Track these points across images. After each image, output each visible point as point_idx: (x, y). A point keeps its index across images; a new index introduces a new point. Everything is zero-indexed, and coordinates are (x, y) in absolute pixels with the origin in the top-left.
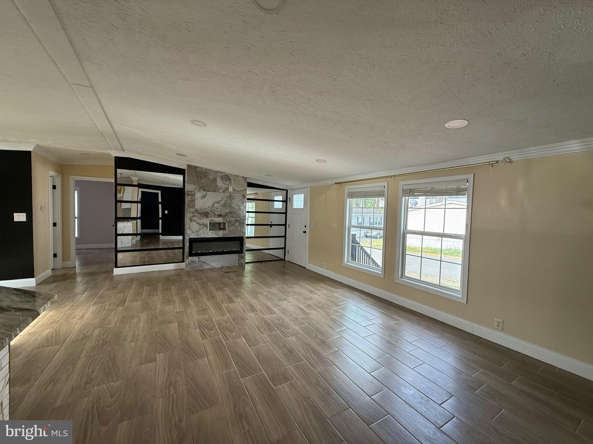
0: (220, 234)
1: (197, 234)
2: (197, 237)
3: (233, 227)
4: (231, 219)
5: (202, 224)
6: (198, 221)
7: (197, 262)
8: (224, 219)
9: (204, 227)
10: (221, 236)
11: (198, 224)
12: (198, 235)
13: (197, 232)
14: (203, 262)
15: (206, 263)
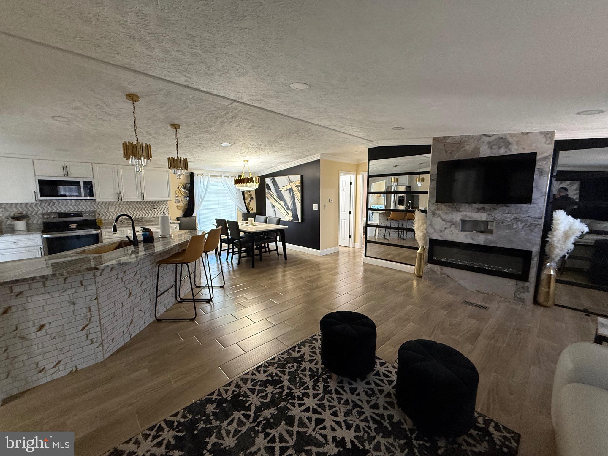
0: (481, 239)
1: (442, 234)
2: (440, 238)
3: (508, 231)
4: (506, 215)
5: (449, 222)
6: (444, 217)
7: (439, 273)
8: (489, 215)
9: (453, 226)
10: (482, 243)
11: (444, 220)
12: (442, 236)
13: (441, 231)
14: (448, 276)
15: (452, 278)
